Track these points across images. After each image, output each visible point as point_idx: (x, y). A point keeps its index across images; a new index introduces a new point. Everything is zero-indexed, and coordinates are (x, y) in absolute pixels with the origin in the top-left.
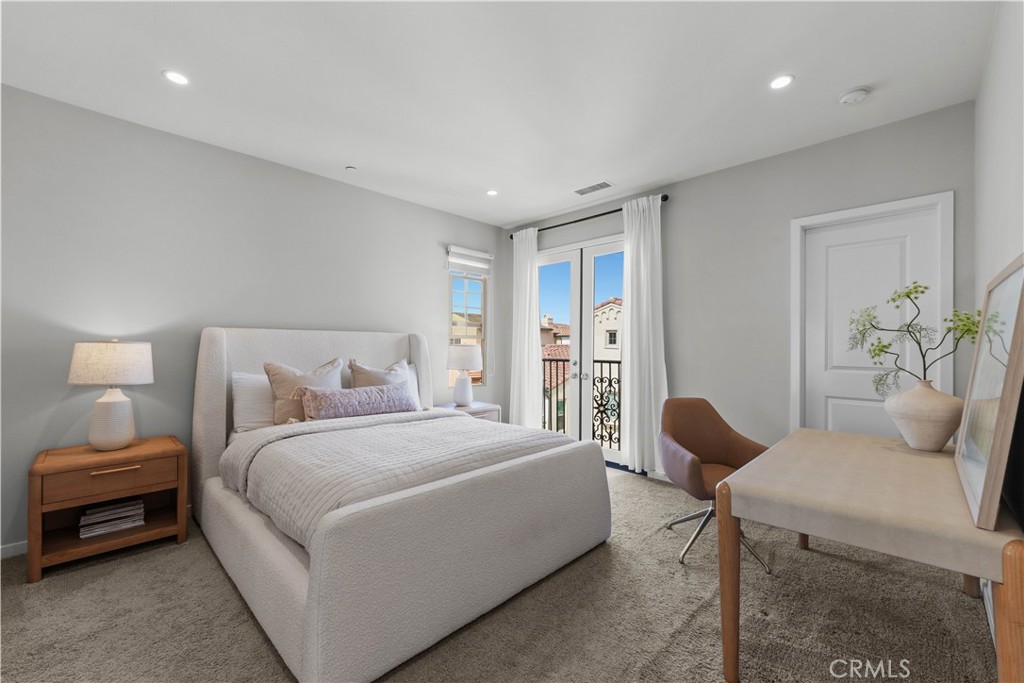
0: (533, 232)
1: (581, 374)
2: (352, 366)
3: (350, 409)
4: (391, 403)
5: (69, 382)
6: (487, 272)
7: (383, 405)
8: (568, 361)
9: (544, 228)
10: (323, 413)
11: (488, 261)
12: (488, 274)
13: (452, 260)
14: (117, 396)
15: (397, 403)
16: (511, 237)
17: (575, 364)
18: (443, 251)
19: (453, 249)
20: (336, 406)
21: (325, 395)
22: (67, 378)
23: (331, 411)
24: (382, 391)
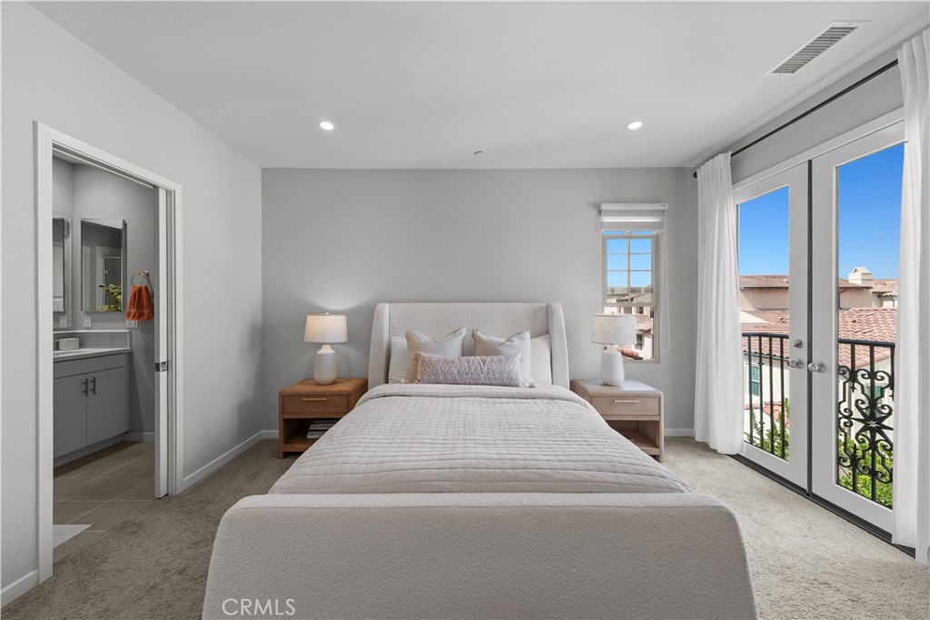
0: (723, 160)
1: (810, 361)
2: (473, 335)
3: (449, 377)
4: (491, 376)
5: (305, 340)
6: (659, 225)
7: (482, 376)
8: (787, 337)
9: (739, 151)
10: (425, 377)
11: (661, 212)
12: (662, 228)
13: (607, 219)
14: (327, 350)
15: (497, 376)
16: (695, 175)
17: (799, 345)
18: (594, 212)
19: (604, 207)
20: (437, 372)
21: (430, 362)
22: (303, 337)
23: (433, 377)
24: (484, 362)
